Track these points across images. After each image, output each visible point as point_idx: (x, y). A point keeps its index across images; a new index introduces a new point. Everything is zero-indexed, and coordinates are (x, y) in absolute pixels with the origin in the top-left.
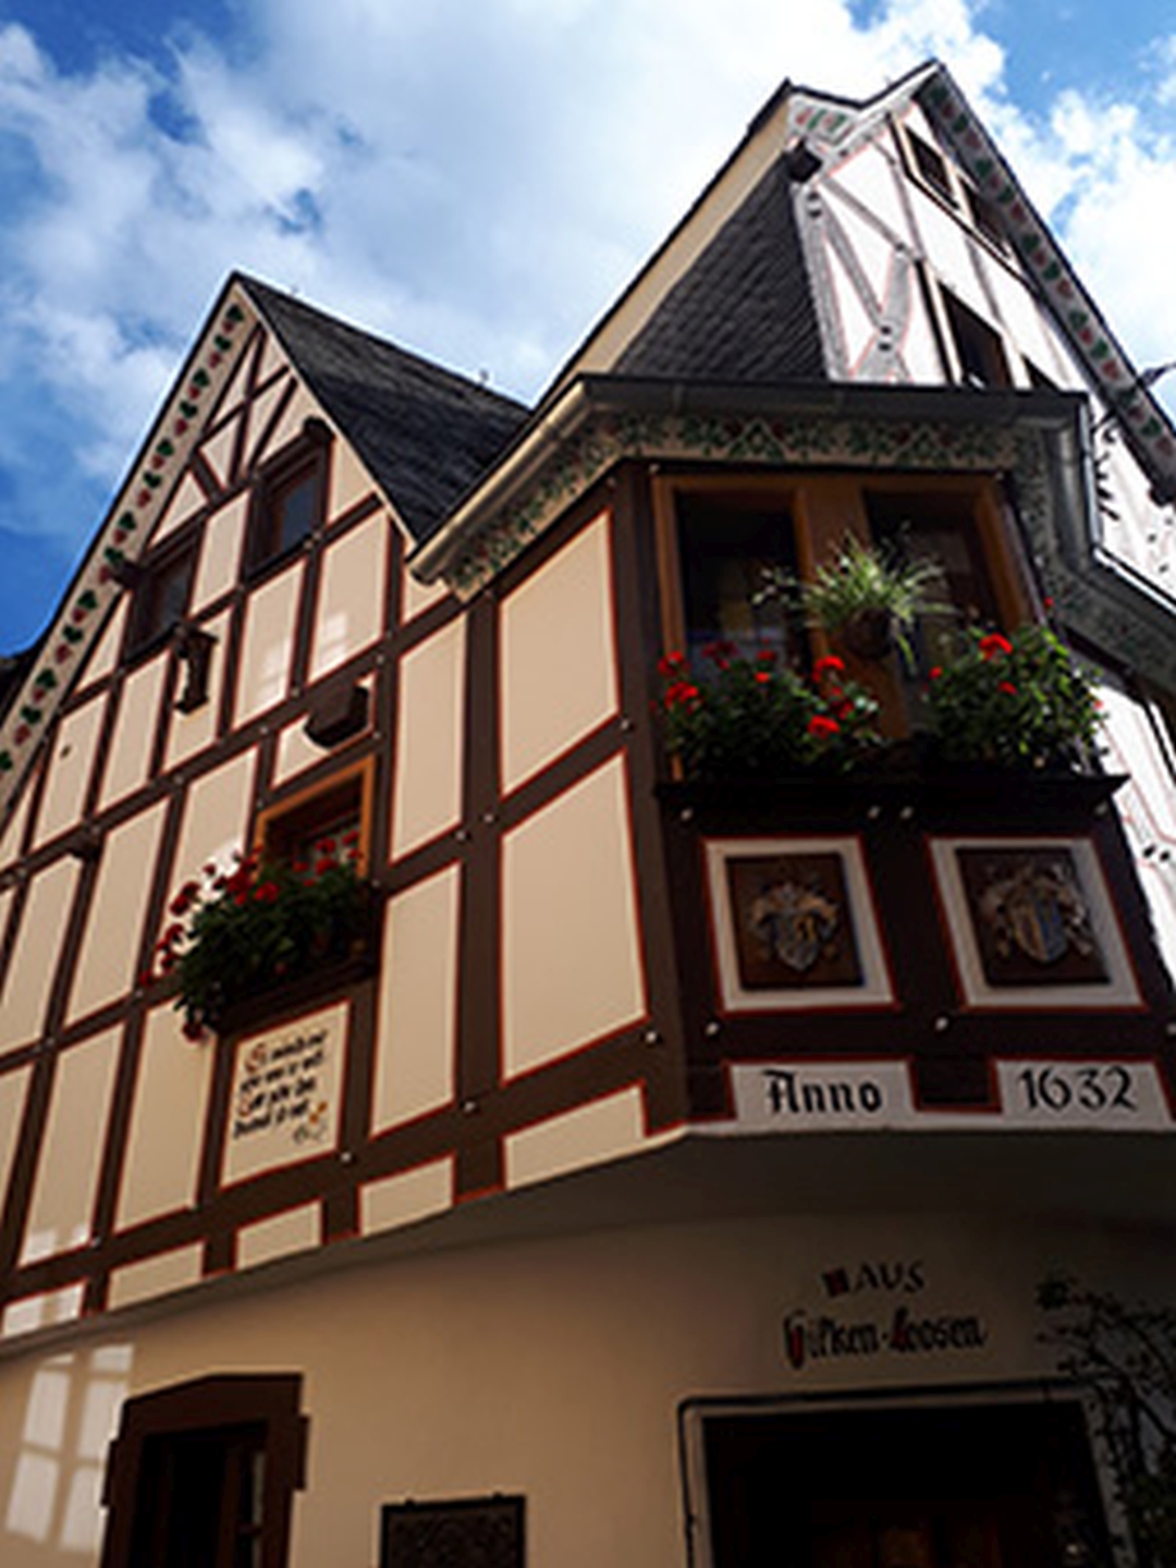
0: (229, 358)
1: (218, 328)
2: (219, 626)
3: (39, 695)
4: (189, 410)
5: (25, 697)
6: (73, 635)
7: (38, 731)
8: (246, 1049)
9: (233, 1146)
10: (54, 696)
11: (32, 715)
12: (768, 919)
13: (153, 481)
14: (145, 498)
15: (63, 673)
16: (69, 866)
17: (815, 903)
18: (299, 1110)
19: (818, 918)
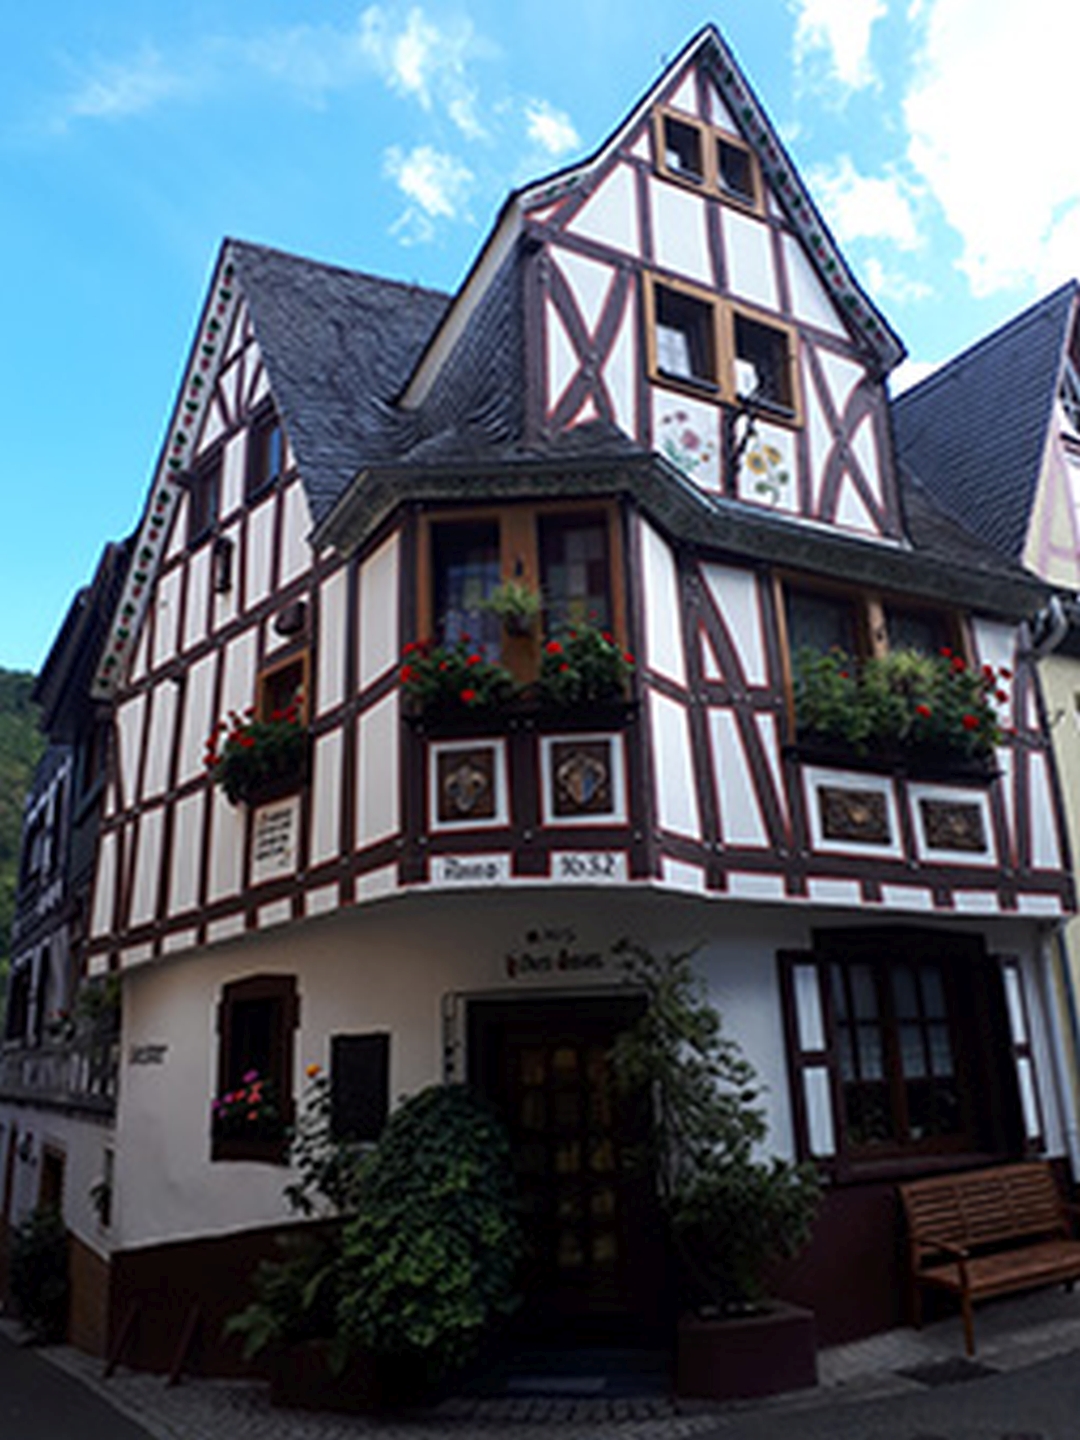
0: (231, 306)
1: (220, 284)
2: (232, 533)
3: (143, 564)
4: (209, 350)
5: (135, 567)
6: (158, 522)
7: (146, 588)
8: (259, 813)
9: (256, 865)
10: (152, 564)
11: (141, 578)
12: (454, 786)
13: (193, 407)
14: (188, 421)
15: (156, 548)
16: (168, 689)
17: (477, 776)
18: (281, 850)
19: (476, 784)
